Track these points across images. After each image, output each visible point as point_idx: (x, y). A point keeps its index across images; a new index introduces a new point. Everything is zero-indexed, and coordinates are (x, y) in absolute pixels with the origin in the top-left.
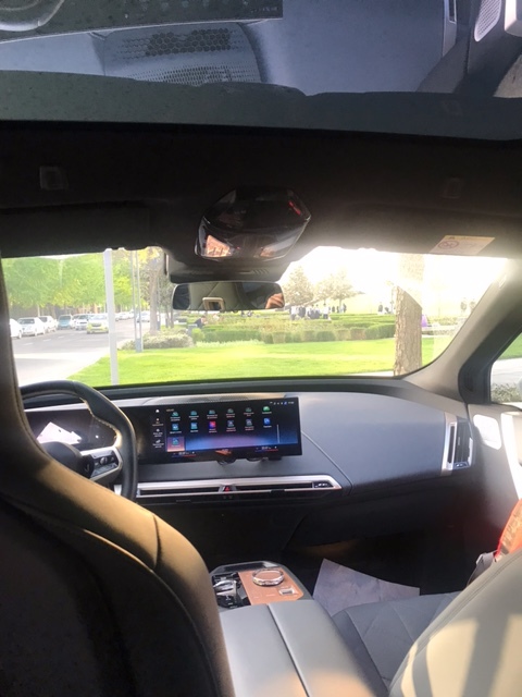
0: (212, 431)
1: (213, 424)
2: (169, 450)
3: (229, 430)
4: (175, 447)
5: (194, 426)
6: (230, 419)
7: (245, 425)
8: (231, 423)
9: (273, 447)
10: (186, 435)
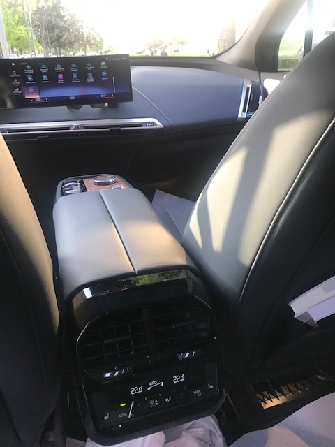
0: (61, 82)
1: (60, 76)
2: (27, 97)
3: (74, 81)
4: (31, 95)
5: (45, 77)
6: (74, 72)
7: (87, 77)
8: (75, 75)
9: (110, 95)
10: (39, 85)
